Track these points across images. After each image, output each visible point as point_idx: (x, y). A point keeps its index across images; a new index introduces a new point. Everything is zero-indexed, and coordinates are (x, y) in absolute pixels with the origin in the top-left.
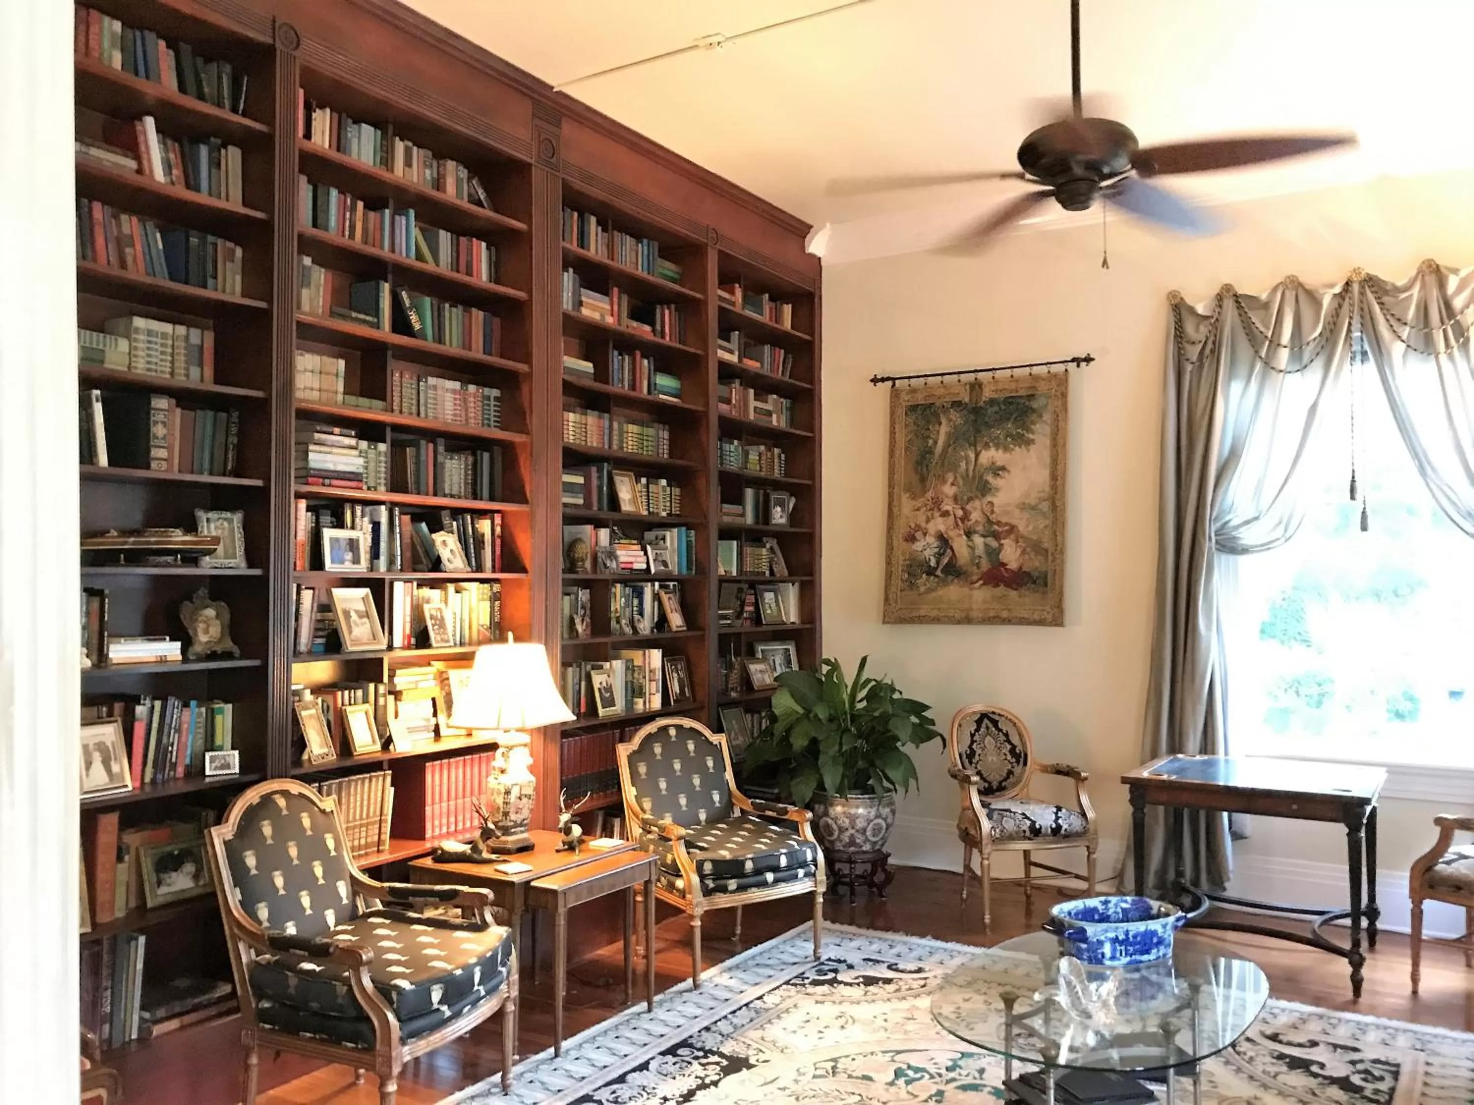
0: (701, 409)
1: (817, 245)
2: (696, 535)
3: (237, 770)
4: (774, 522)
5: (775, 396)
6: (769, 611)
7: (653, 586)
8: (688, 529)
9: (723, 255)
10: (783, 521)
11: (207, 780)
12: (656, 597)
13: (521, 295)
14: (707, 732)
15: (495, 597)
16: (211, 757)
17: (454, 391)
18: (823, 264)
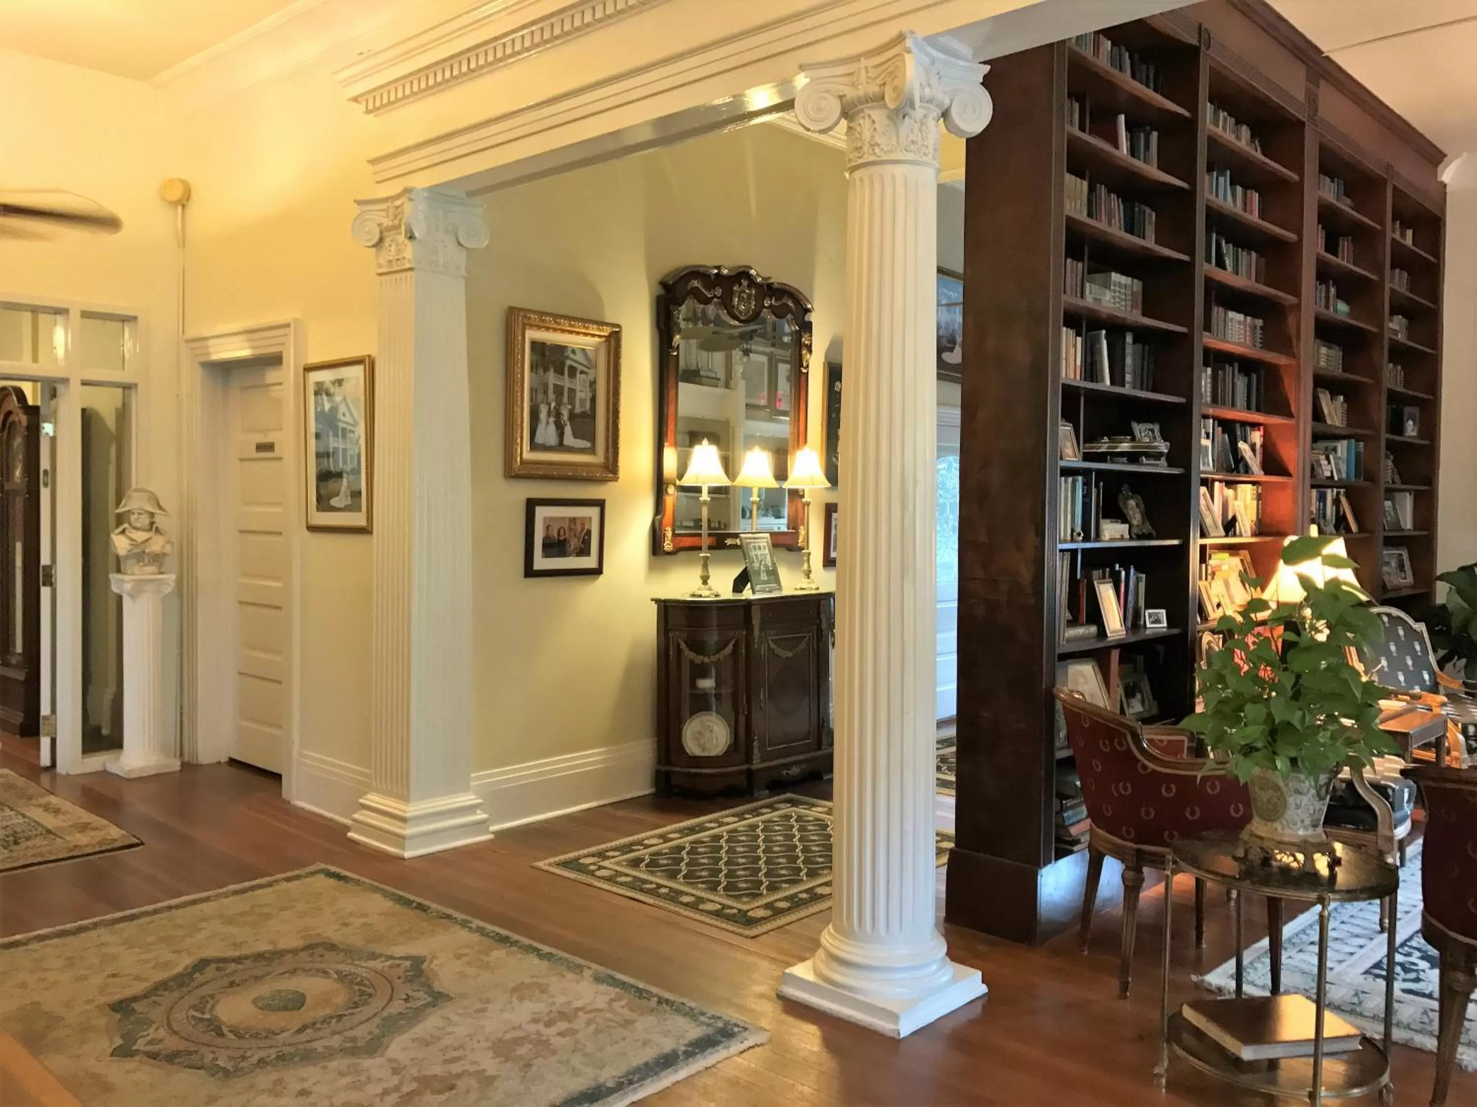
0: (1375, 330)
1: (1448, 175)
2: (1365, 447)
3: (1165, 625)
4: (1407, 434)
5: (1400, 317)
6: (1389, 519)
7: (1332, 491)
8: (1357, 441)
9: (1395, 188)
10: (1414, 434)
11: (1148, 632)
12: (1337, 502)
13: (1292, 236)
14: (1410, 621)
15: (1259, 497)
16: (1149, 614)
17: (1239, 322)
18: (1448, 190)
